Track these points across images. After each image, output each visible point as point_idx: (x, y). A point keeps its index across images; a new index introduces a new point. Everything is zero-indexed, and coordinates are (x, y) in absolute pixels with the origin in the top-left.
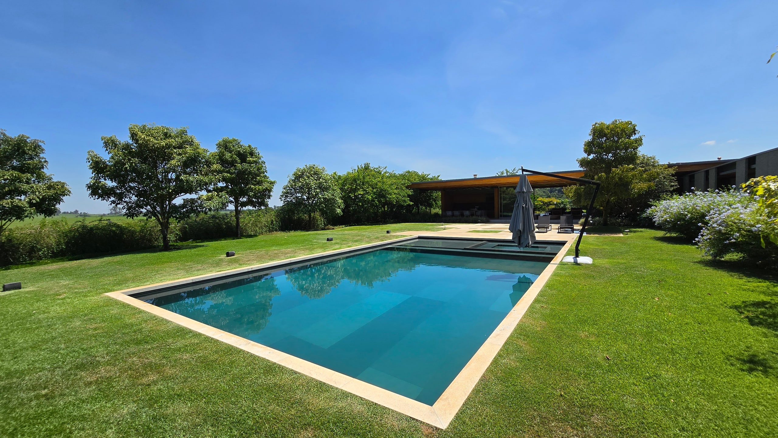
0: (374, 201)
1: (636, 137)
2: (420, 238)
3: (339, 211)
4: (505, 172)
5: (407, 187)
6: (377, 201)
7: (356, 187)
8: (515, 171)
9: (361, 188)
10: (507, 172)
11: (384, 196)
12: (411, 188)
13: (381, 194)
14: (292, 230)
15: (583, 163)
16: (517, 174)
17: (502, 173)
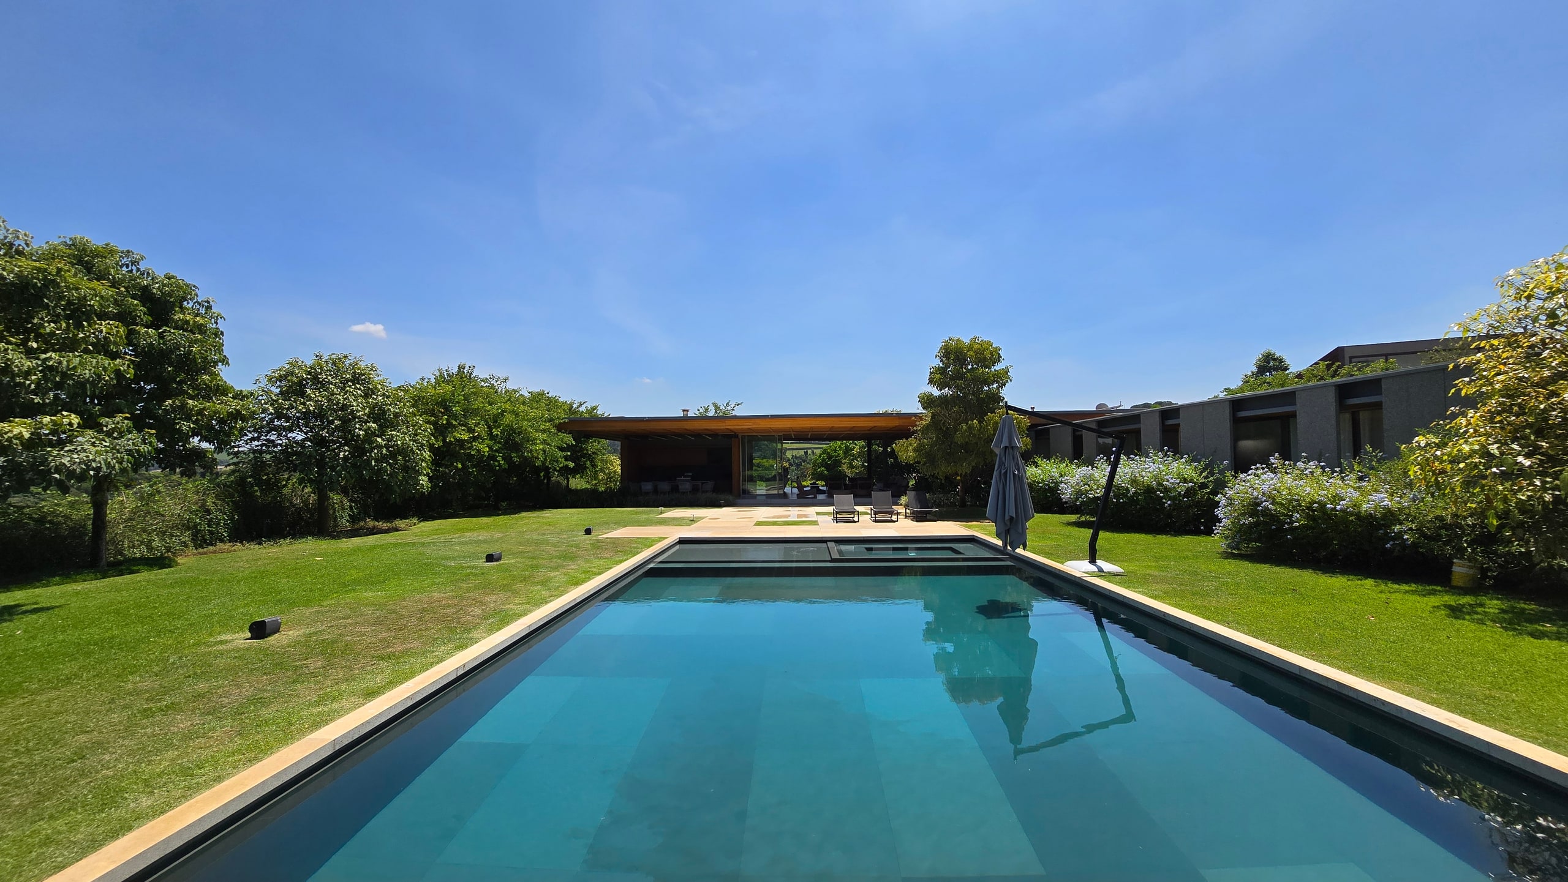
1: (998, 367)
2: (682, 541)
3: (424, 480)
4: (712, 408)
5: (560, 428)
6: (503, 459)
7: (449, 424)
8: (729, 408)
9: (462, 425)
10: (717, 408)
11: (517, 447)
12: (566, 431)
13: (512, 441)
14: (284, 537)
15: (927, 401)
16: (734, 413)
17: (706, 410)
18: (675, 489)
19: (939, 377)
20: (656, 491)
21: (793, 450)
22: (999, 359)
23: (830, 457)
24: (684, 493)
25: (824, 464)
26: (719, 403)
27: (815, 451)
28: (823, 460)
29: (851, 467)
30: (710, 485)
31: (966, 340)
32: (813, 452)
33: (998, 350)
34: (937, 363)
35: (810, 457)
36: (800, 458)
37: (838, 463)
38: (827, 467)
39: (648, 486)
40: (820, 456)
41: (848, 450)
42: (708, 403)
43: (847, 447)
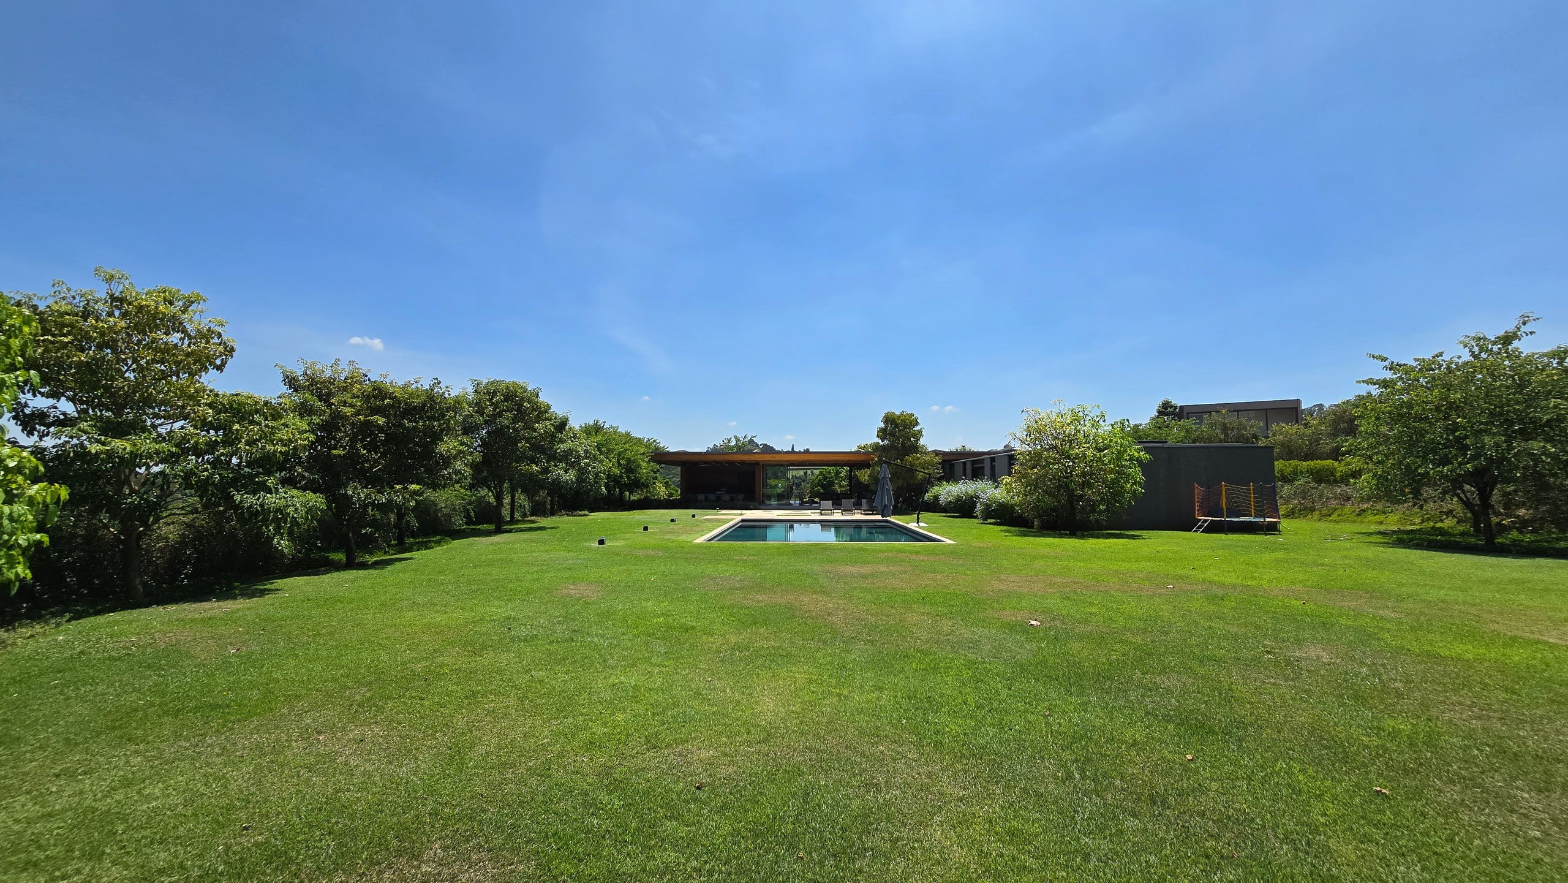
0: (621, 477)
1: (916, 428)
2: (743, 520)
10: (737, 440)
15: (876, 447)
17: (729, 441)
18: (719, 499)
19: (882, 434)
20: (706, 499)
21: (796, 473)
22: (917, 424)
23: (825, 478)
24: (725, 501)
25: (820, 484)
26: (739, 436)
27: (814, 471)
28: (820, 480)
29: (841, 486)
30: (741, 497)
31: (898, 413)
32: (812, 472)
33: (916, 419)
34: (882, 425)
35: (810, 477)
36: (799, 478)
37: (832, 483)
38: (823, 486)
39: (701, 497)
40: (817, 477)
41: (838, 473)
42: (731, 436)
43: (837, 471)
